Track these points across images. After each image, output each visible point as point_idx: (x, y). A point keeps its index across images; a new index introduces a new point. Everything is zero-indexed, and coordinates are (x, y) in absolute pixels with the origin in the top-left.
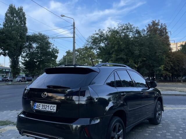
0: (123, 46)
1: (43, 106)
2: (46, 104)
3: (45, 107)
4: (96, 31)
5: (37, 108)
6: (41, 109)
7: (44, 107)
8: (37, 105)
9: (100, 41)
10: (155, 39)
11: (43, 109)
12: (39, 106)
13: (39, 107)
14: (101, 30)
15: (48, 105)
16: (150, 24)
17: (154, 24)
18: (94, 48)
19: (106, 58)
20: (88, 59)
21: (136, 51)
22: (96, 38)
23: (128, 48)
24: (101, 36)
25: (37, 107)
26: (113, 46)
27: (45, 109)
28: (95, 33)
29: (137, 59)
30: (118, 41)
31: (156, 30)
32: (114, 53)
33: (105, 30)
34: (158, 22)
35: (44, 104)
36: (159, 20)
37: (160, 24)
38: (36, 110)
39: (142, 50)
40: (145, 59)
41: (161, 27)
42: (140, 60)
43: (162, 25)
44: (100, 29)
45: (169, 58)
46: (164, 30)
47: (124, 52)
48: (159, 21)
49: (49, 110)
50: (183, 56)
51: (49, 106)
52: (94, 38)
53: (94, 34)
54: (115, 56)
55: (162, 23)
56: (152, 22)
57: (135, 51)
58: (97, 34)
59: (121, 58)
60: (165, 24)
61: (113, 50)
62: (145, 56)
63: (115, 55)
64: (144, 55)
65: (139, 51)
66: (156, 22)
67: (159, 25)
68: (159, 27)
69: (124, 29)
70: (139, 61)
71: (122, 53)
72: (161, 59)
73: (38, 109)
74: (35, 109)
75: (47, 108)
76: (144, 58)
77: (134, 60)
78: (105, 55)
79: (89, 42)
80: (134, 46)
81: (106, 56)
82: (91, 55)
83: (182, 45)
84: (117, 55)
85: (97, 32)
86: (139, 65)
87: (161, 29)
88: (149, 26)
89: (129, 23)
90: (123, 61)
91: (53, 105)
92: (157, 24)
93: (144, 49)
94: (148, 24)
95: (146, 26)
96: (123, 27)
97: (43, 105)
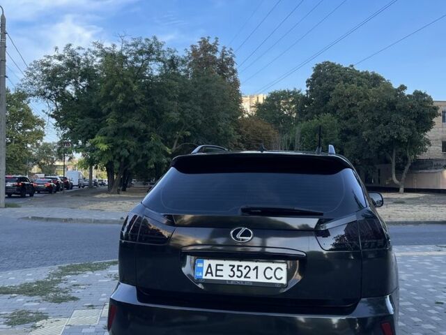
0: (140, 97)
1: (235, 269)
2: (244, 264)
3: (245, 272)
4: (56, 49)
5: (209, 277)
6: (226, 278)
7: (238, 270)
8: (210, 266)
9: (69, 77)
10: (215, 84)
11: (235, 278)
12: (217, 270)
13: (219, 273)
14: (71, 48)
15: (253, 265)
16: (196, 46)
17: (206, 47)
18: (48, 95)
19: (87, 126)
20: (13, 127)
21: (174, 113)
22: (58, 70)
23: (151, 103)
24: (70, 64)
25: (211, 273)
26: (112, 93)
27: (245, 277)
28: (53, 53)
29: (170, 133)
30: (126, 83)
31: (210, 62)
32: (113, 113)
33: (83, 49)
34: (215, 44)
35: (236, 263)
36: (217, 38)
37: (220, 49)
38: (208, 283)
39: (186, 111)
40: (189, 133)
41: (223, 55)
42: (178, 134)
43: (224, 50)
44: (70, 45)
45: (240, 133)
46: (228, 64)
47: (140, 112)
48: (217, 41)
49: (262, 279)
50: (269, 130)
51: (257, 268)
52: (51, 68)
53: (49, 57)
54: (115, 121)
55: (224, 48)
56: (201, 40)
57: (169, 112)
58: (60, 58)
59: (131, 129)
60: (231, 49)
61: (111, 104)
62: (190, 127)
63: (114, 118)
64: (188, 125)
65: (179, 114)
66: (211, 42)
67: (217, 51)
68: (218, 56)
69: (141, 52)
70: (175, 139)
71: (133, 114)
72: (225, 135)
73: (214, 278)
74: (204, 277)
75: (252, 275)
76: (187, 130)
77: (165, 136)
78: (82, 118)
79: (35, 78)
80: (165, 100)
81: (88, 120)
82: (22, 114)
83: (258, 105)
84: (120, 120)
85: (61, 52)
86: (174, 148)
87: (221, 60)
88: (194, 51)
89: (155, 38)
90: (135, 136)
91: (274, 266)
92: (213, 48)
93: (189, 108)
94: (192, 46)
95: (186, 49)
96: (139, 47)
97: (234, 266)
